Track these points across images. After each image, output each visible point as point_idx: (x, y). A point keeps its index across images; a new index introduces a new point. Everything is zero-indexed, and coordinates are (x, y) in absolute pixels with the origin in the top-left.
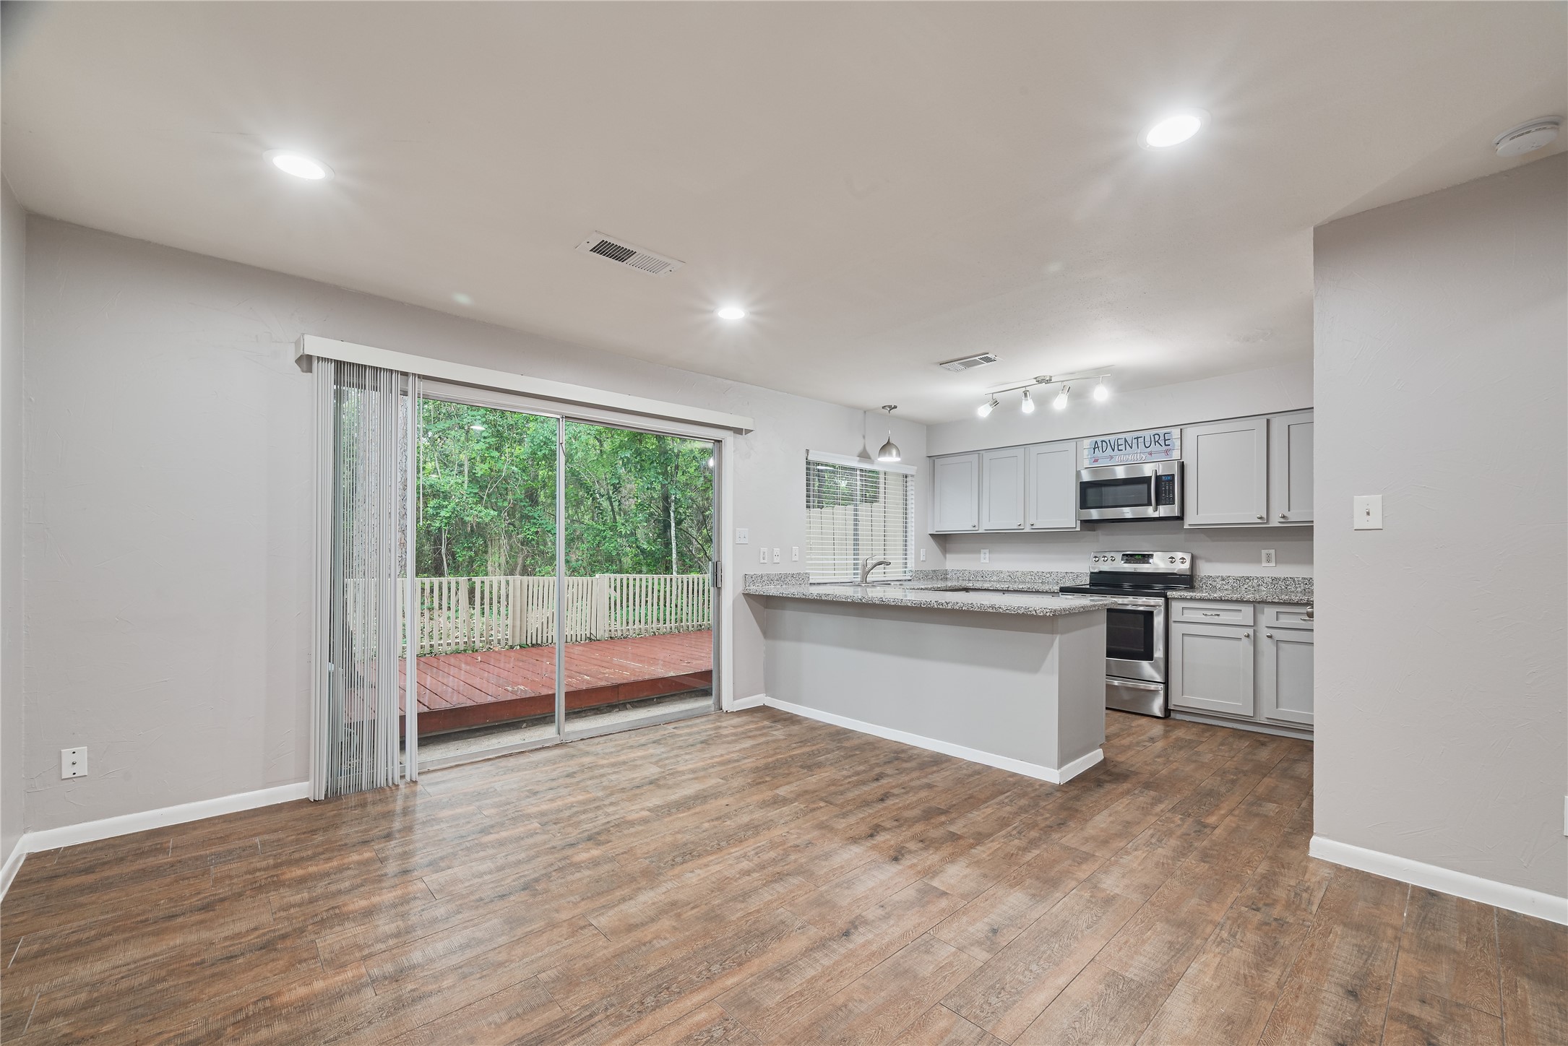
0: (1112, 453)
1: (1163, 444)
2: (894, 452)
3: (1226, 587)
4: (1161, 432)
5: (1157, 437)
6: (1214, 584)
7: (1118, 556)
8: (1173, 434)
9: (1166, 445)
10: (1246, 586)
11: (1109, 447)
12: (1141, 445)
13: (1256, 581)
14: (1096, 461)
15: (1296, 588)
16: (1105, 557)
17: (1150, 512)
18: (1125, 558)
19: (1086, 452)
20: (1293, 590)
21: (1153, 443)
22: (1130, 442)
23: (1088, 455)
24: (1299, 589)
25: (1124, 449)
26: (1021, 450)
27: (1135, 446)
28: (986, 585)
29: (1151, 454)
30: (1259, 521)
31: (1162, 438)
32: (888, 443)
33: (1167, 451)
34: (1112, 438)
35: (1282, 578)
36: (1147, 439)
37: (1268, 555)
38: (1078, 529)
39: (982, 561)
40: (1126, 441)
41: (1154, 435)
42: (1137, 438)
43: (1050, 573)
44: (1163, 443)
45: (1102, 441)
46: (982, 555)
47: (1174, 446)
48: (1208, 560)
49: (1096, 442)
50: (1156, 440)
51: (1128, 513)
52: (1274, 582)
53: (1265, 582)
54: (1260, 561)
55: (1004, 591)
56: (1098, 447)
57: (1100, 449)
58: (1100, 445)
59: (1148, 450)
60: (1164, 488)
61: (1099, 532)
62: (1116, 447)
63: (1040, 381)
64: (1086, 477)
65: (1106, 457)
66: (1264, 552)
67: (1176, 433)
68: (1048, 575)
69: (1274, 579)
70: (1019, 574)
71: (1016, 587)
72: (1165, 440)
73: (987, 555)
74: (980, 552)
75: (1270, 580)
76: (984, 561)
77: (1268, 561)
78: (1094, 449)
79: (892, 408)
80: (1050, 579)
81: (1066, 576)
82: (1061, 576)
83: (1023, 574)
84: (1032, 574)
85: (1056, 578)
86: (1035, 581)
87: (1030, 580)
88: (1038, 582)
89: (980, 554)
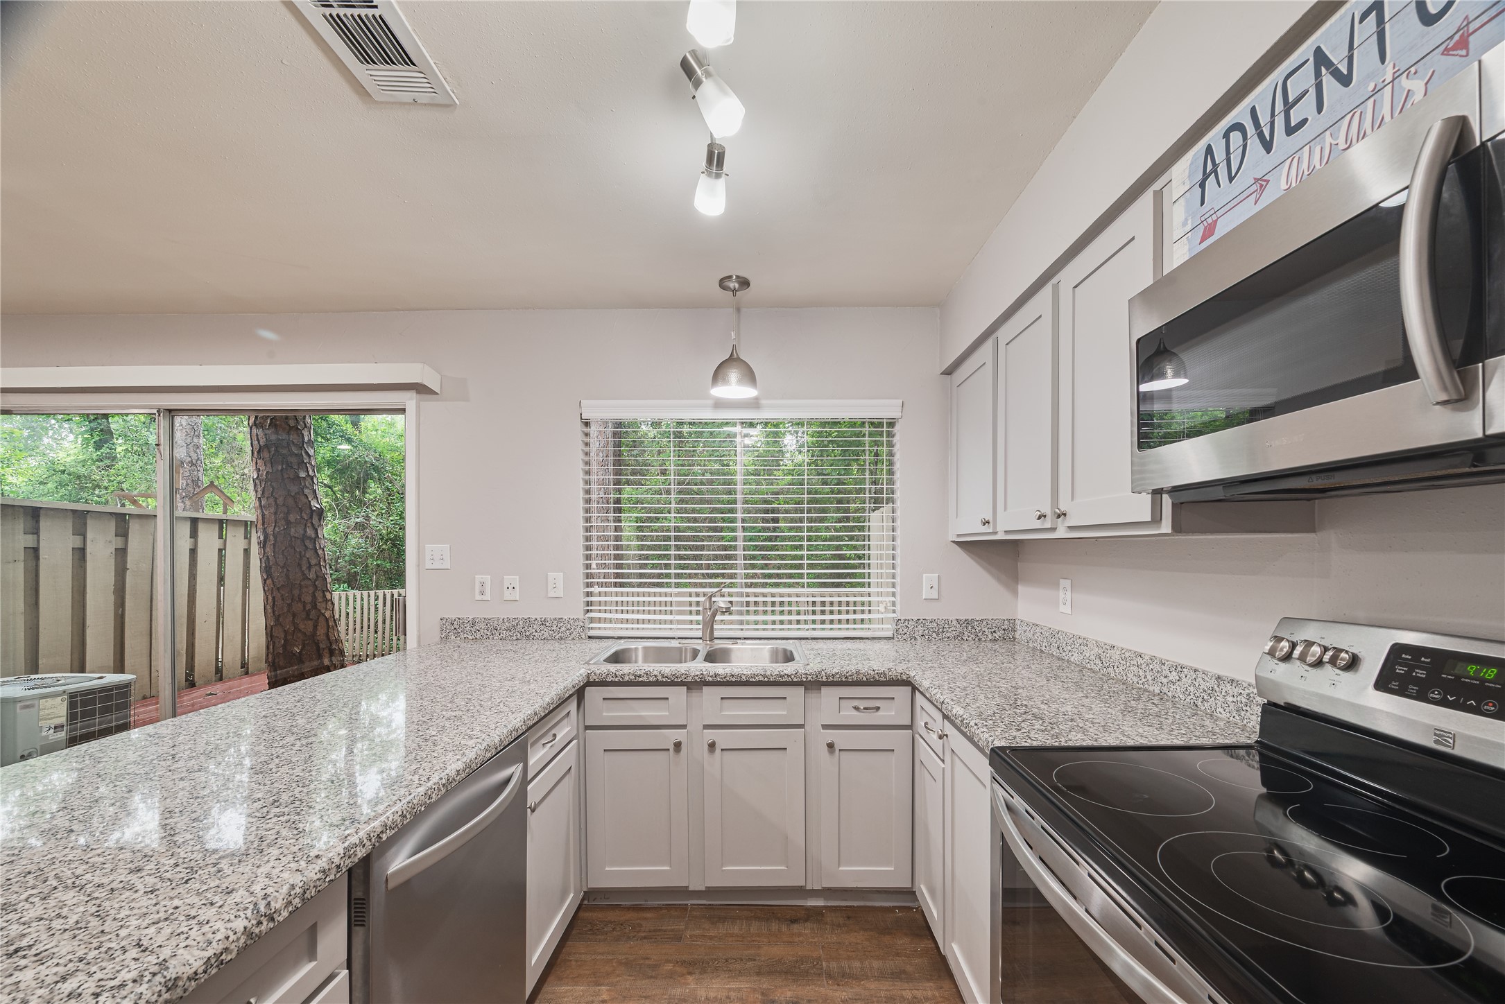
32: (729, 359)
38: (1166, 527)
43: (1179, 668)
61: (1330, 537)
70: (1115, 655)
74: (1056, 585)
76: (1064, 609)
79: (737, 283)
80: (1178, 688)
81: (1217, 689)
82: (1204, 686)
83: (1123, 656)
84: (1140, 661)
85: (1192, 689)
86: (1146, 686)
87: (1135, 679)
88: (1151, 689)
89: (1059, 590)
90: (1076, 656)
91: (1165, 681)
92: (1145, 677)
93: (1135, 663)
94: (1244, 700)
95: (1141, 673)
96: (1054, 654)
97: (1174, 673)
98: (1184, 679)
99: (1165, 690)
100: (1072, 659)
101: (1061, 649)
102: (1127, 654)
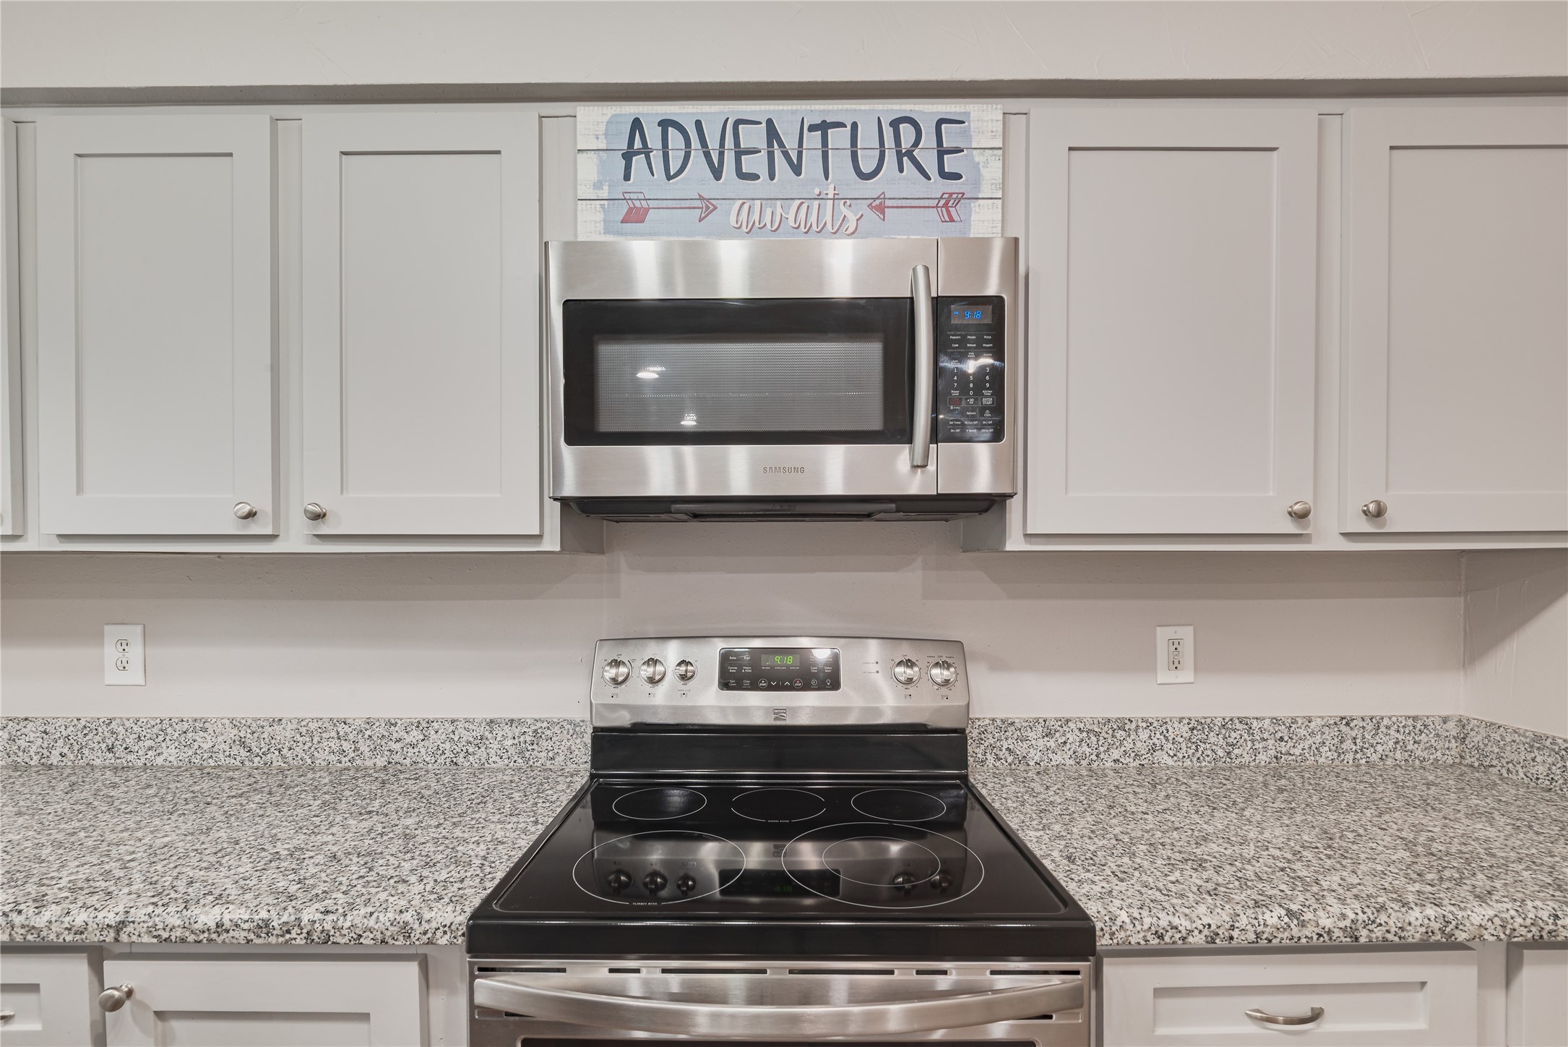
0: (711, 188)
1: (932, 169)
3: (1057, 759)
4: (926, 110)
5: (907, 131)
6: (1021, 749)
7: (703, 658)
8: (973, 125)
9: (944, 175)
10: (1116, 754)
11: (697, 157)
12: (842, 162)
13: (1144, 735)
14: (635, 214)
15: (1256, 752)
16: (648, 662)
17: (902, 470)
18: (732, 667)
19: (588, 169)
20: (1247, 758)
21: (890, 157)
22: (791, 143)
23: (599, 185)
24: (1262, 758)
25: (763, 172)
26: (259, 117)
27: (811, 162)
29: (881, 209)
31: (928, 139)
34: (714, 113)
35: (1218, 722)
36: (867, 138)
37: (1175, 644)
38: (552, 543)
39: (112, 677)
40: (772, 133)
41: (895, 124)
42: (823, 127)
43: (424, 726)
44: (930, 162)
45: (665, 124)
46: (110, 652)
47: (977, 183)
48: (998, 665)
49: (637, 125)
50: (906, 143)
52: (1198, 736)
53: (1171, 735)
54: (1145, 664)
56: (646, 151)
57: (656, 157)
58: (654, 138)
59: (871, 188)
60: (970, 361)
62: (729, 159)
65: (680, 204)
66: (1163, 634)
67: (984, 118)
68: (415, 735)
69: (1198, 726)
70: (284, 734)
72: (942, 153)
74: (98, 638)
75: (1184, 729)
76: (122, 678)
77: (1175, 665)
78: (628, 157)
80: (423, 751)
81: (490, 736)
82: (467, 736)
83: (303, 730)
84: (342, 729)
85: (447, 745)
86: (359, 762)
87: (333, 758)
88: (369, 763)
89: (101, 644)
90: (170, 754)
91: (397, 746)
92: (356, 749)
93: (334, 734)
94: (528, 739)
95: (346, 746)
96: (98, 762)
97: (414, 733)
98: (433, 736)
99: (397, 758)
100: (160, 761)
101: (119, 751)
102: (313, 726)
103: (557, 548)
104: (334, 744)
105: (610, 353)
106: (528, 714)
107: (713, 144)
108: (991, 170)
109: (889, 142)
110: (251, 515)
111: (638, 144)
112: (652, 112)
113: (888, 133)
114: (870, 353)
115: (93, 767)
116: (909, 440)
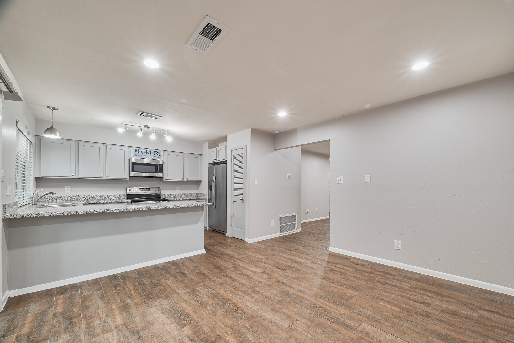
0: (142, 154)
1: (158, 155)
2: (58, 134)
3: (168, 197)
5: (157, 152)
6: (165, 196)
7: (138, 188)
12: (152, 154)
13: (175, 195)
14: (136, 156)
16: (133, 189)
17: (156, 175)
18: (140, 189)
21: (155, 154)
22: (148, 152)
23: (133, 153)
25: (146, 154)
26: (102, 145)
27: (150, 153)
28: (93, 202)
29: (155, 157)
30: (182, 179)
31: (158, 153)
32: (52, 127)
33: (159, 157)
34: (142, 149)
36: (154, 152)
37: (177, 188)
39: (66, 191)
40: (147, 151)
41: (156, 152)
42: (151, 151)
44: (158, 154)
45: (138, 150)
46: (66, 189)
47: (161, 156)
48: (163, 189)
49: (136, 149)
50: (156, 153)
51: (144, 174)
54: (175, 190)
55: (103, 204)
56: (137, 151)
57: (138, 152)
58: (137, 150)
60: (161, 168)
62: (143, 153)
63: (146, 126)
64: (133, 161)
65: (139, 155)
67: (162, 152)
68: (106, 196)
70: (90, 196)
71: (110, 201)
72: (159, 154)
73: (70, 189)
75: (178, 194)
77: (177, 190)
78: (135, 152)
79: (54, 109)
80: (107, 198)
81: (114, 196)
82: (112, 196)
85: (110, 197)
87: (96, 199)
89: (64, 188)
90: (75, 199)
91: (104, 197)
95: (98, 198)
98: (108, 196)
99: (104, 199)
101: (68, 199)
102: (93, 196)
103: (129, 179)
104: (96, 197)
105: (134, 166)
106: (119, 195)
107: (142, 151)
108: (162, 155)
109: (155, 153)
110: (102, 176)
111: (136, 151)
112: (137, 149)
113: (155, 152)
114: (154, 167)
115: (63, 201)
116: (157, 173)
